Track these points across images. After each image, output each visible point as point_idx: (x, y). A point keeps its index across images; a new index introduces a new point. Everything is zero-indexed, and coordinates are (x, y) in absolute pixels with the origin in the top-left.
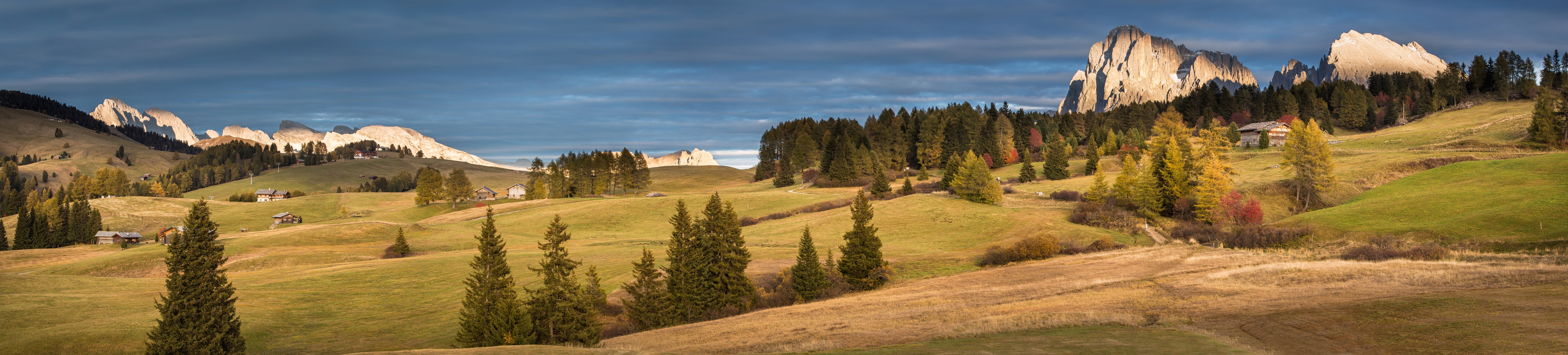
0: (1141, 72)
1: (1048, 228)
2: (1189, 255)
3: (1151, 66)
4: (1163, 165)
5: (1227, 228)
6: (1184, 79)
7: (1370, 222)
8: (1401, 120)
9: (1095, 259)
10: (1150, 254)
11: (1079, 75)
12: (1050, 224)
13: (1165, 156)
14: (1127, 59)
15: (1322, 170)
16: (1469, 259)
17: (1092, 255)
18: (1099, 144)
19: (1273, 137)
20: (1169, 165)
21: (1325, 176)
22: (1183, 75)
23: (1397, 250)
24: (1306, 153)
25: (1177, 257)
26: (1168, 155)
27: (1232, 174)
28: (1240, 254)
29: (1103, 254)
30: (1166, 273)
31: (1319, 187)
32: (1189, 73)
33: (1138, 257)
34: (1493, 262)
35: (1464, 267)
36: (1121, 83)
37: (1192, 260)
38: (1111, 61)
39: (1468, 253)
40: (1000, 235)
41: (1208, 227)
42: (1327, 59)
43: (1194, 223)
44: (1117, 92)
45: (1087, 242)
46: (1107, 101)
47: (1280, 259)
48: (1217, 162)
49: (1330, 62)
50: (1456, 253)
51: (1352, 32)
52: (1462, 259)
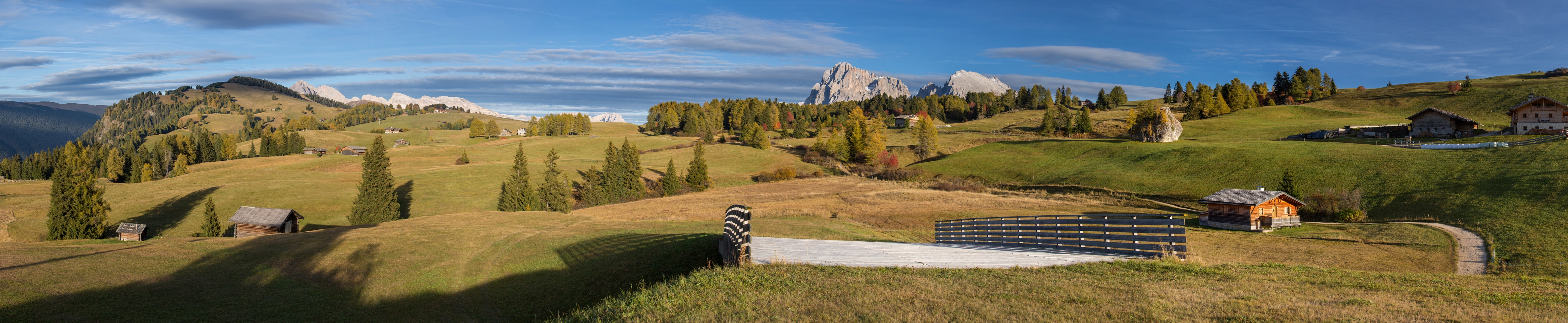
0: (850, 86)
1: (791, 164)
2: (860, 183)
3: (855, 83)
4: (851, 135)
5: (880, 169)
6: (872, 90)
7: (951, 170)
8: (981, 116)
9: (813, 181)
10: (841, 180)
11: (816, 86)
12: (793, 162)
13: (853, 130)
14: (842, 79)
15: (932, 142)
16: (996, 193)
17: (812, 179)
18: (822, 122)
19: (912, 122)
20: (855, 135)
21: (933, 145)
22: (872, 88)
23: (963, 187)
24: (924, 132)
25: (853, 183)
27: (886, 141)
28: (884, 183)
29: (818, 179)
30: (846, 191)
31: (930, 150)
32: (875, 87)
33: (834, 181)
34: (1006, 195)
35: (989, 197)
36: (839, 90)
37: (860, 185)
38: (834, 79)
39: (996, 190)
40: (767, 166)
41: (871, 168)
42: (948, 83)
43: (865, 165)
44: (836, 95)
45: (811, 172)
46: (831, 99)
47: (904, 187)
48: (878, 134)
49: (949, 85)
50: (989, 189)
51: (962, 70)
52: (993, 193)
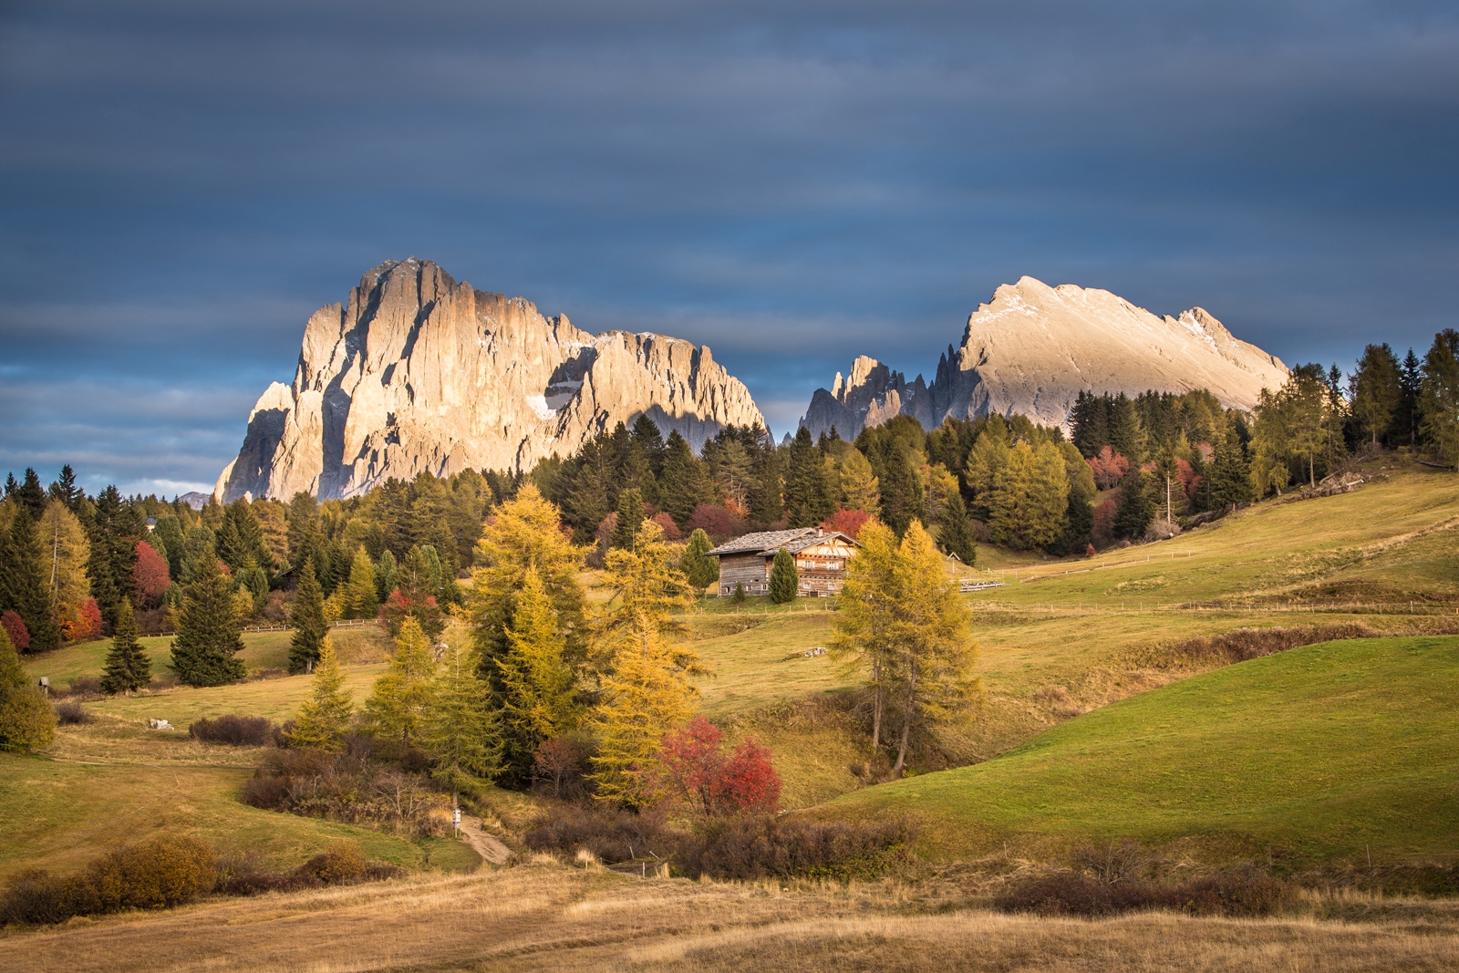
0: (447, 391)
1: (182, 821)
2: (576, 897)
3: (475, 375)
4: (504, 646)
5: (681, 824)
6: (564, 409)
7: (1077, 807)
8: (1163, 524)
9: (313, 906)
10: (468, 893)
11: (275, 396)
12: (190, 809)
13: (510, 622)
14: (407, 353)
15: (942, 664)
16: (1353, 914)
17: (305, 897)
18: (329, 587)
19: (809, 572)
20: (522, 646)
21: (952, 681)
22: (562, 399)
23: (1151, 886)
24: (900, 615)
25: (542, 902)
26: (518, 620)
27: (695, 671)
28: (714, 893)
29: (335, 894)
30: (511, 945)
31: (935, 710)
32: (578, 393)
33: (433, 900)
34: (1421, 922)
35: (1339, 937)
36: (391, 420)
37: (582, 909)
38: (365, 357)
39: (1350, 896)
40: (45, 840)
41: (628, 819)
42: (956, 357)
43: (591, 807)
44: (379, 445)
45: (293, 859)
46: (351, 469)
47: (825, 910)
48: (653, 640)
49: (965, 365)
50: (1317, 897)
51: (1027, 281)
52: (1331, 912)
